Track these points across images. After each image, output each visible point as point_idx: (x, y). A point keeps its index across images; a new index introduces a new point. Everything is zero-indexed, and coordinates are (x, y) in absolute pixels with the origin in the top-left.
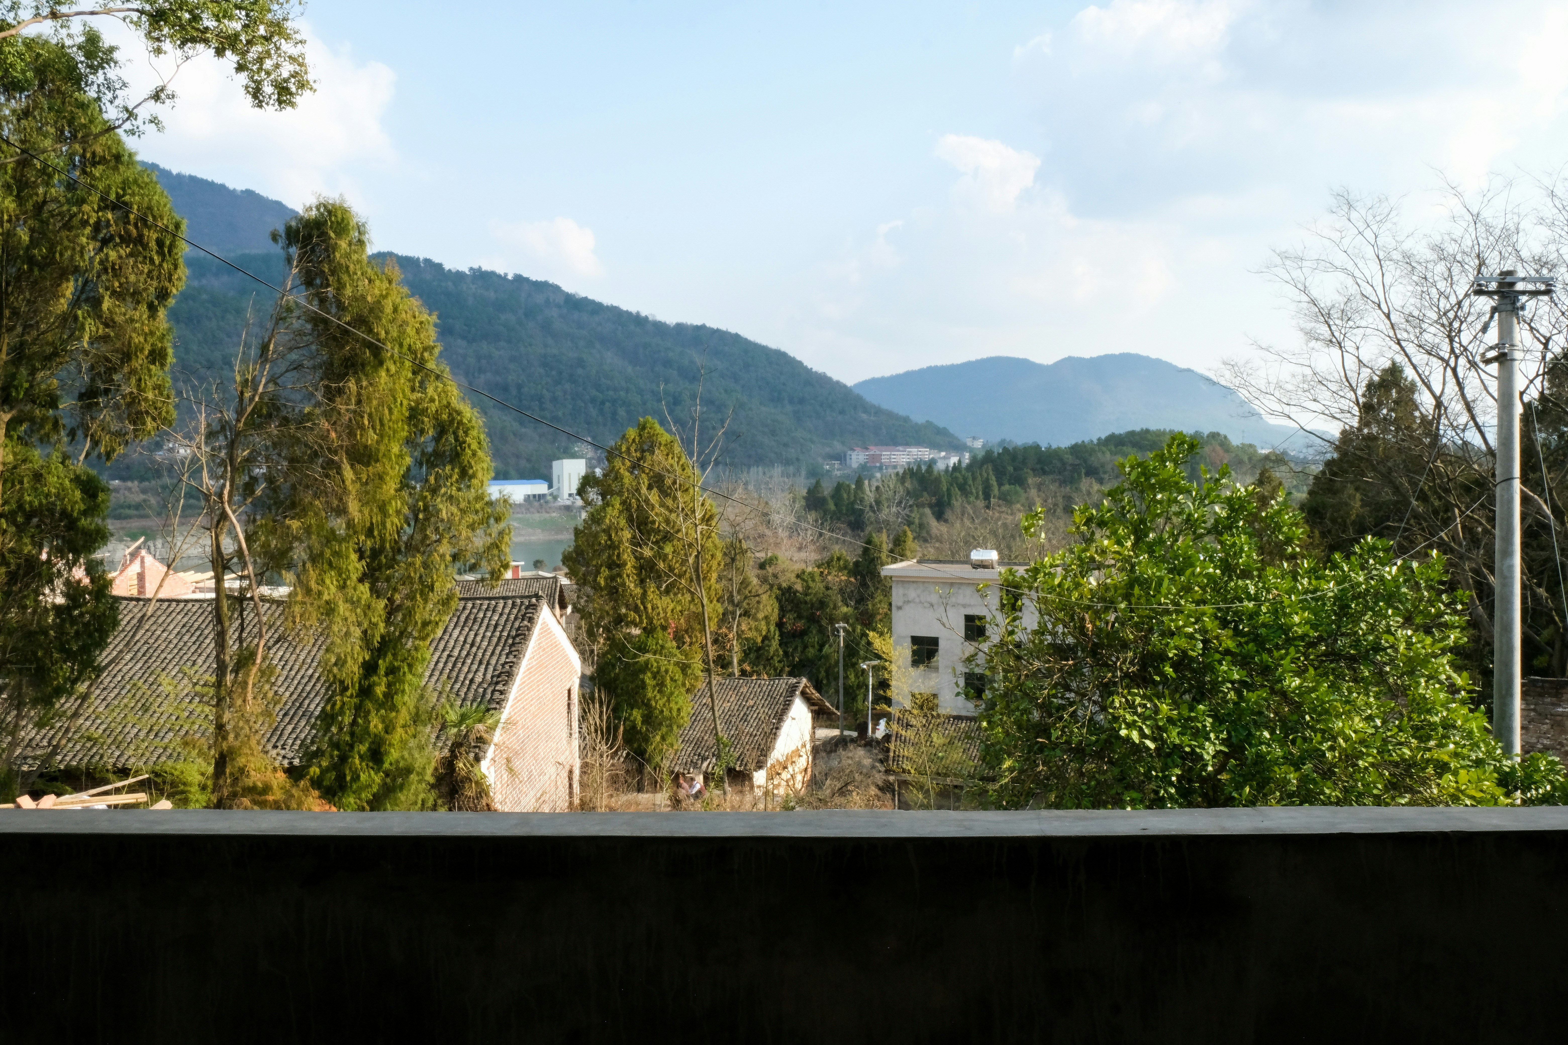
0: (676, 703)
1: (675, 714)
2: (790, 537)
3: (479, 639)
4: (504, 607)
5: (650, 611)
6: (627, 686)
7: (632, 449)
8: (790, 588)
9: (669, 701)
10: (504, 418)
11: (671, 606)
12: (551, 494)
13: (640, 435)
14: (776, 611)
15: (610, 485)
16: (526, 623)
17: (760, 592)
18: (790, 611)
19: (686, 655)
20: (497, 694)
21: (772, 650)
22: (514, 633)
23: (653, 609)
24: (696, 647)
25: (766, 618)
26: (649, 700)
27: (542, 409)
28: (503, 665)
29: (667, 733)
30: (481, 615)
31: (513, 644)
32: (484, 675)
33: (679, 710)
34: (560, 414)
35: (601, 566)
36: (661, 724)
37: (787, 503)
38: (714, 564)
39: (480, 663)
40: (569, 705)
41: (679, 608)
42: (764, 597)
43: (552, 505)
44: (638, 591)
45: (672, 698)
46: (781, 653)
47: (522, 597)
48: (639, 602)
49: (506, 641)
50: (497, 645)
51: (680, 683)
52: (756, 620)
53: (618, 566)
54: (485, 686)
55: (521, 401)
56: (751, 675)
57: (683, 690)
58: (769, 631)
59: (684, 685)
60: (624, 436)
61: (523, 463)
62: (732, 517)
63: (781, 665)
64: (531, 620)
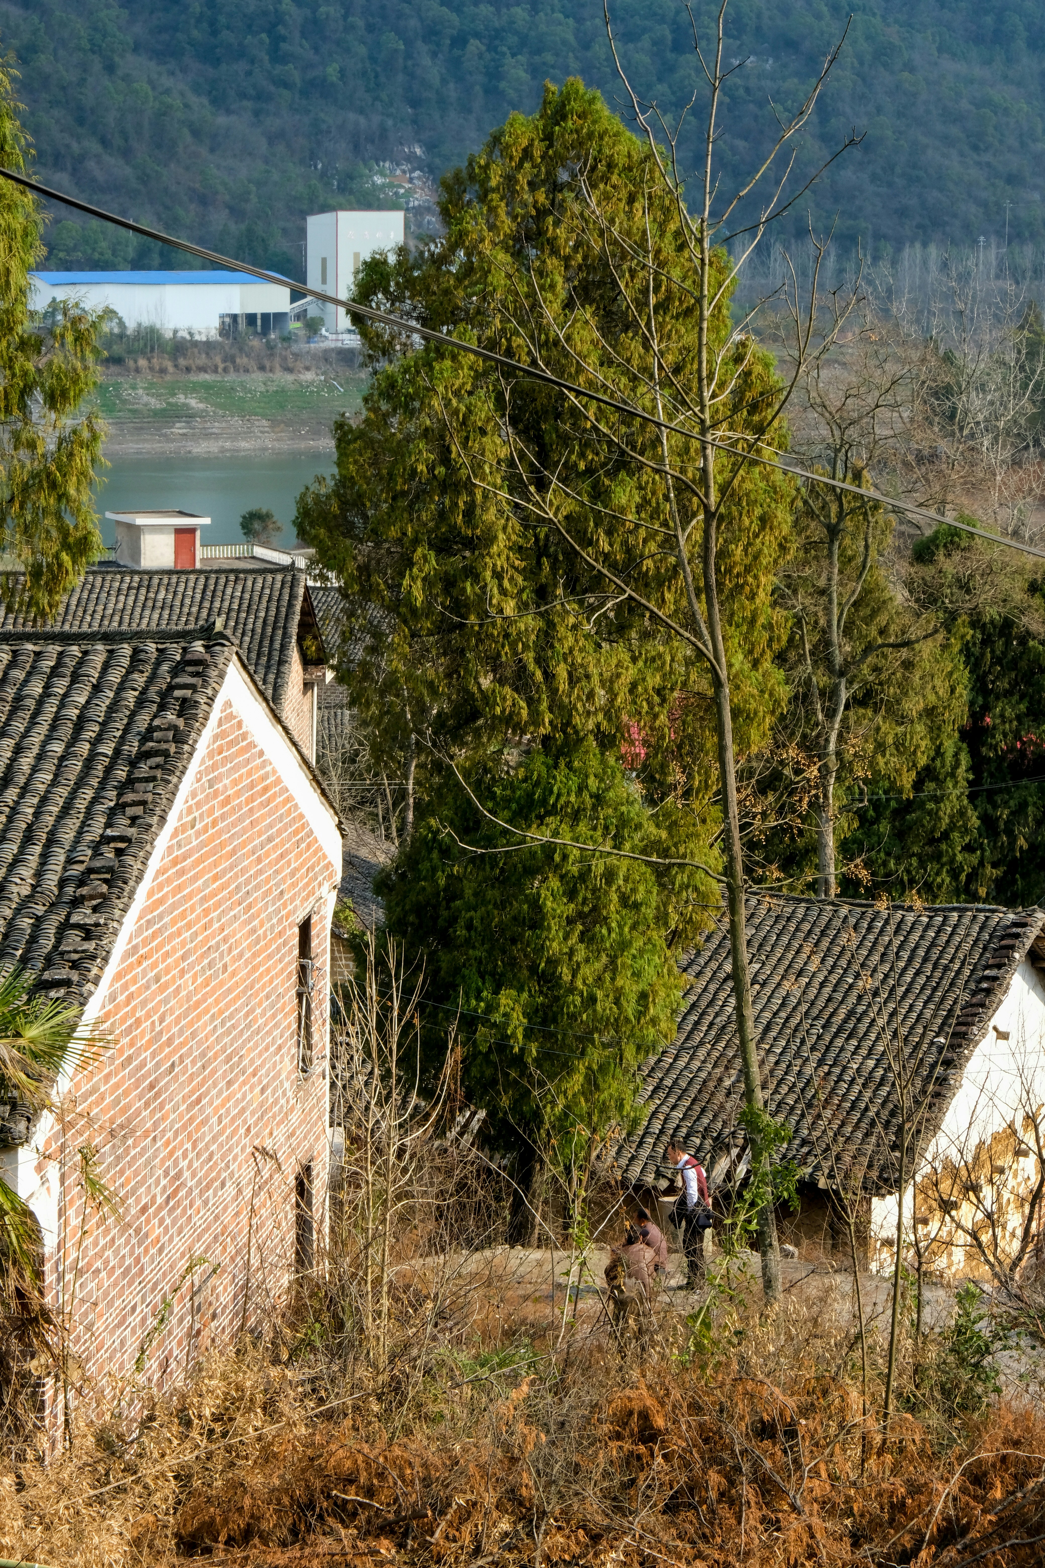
0: (637, 975)
1: (630, 1008)
2: (1016, 463)
3: (26, 762)
4: (106, 667)
5: (563, 686)
6: (486, 919)
7: (523, 180)
8: (1007, 624)
9: (612, 966)
10: (167, 82)
11: (630, 674)
12: (301, 316)
13: (548, 138)
14: (964, 693)
15: (447, 292)
16: (171, 717)
17: (914, 633)
18: (1008, 693)
19: (672, 827)
20: (74, 939)
21: (947, 809)
22: (133, 747)
23: (573, 680)
24: (701, 803)
25: (930, 712)
26: (553, 962)
27: (277, 56)
28: (96, 847)
29: (603, 1068)
30: (36, 688)
31: (130, 783)
32: (39, 874)
33: (643, 996)
34: (332, 71)
35: (416, 542)
36: (586, 1039)
37: (1011, 357)
38: (768, 544)
39: (28, 838)
40: (303, 971)
41: (654, 680)
42: (927, 649)
43: (303, 346)
44: (530, 623)
45: (625, 959)
46: (974, 821)
47: (162, 636)
48: (529, 657)
49: (108, 770)
50: (81, 782)
51: (649, 912)
52: (901, 719)
53: (470, 543)
54: (40, 910)
55: (215, 33)
56: (872, 893)
57: (658, 936)
58: (939, 752)
59: (662, 918)
60: (496, 140)
61: (219, 219)
62: (835, 400)
63: (974, 859)
64: (186, 708)
